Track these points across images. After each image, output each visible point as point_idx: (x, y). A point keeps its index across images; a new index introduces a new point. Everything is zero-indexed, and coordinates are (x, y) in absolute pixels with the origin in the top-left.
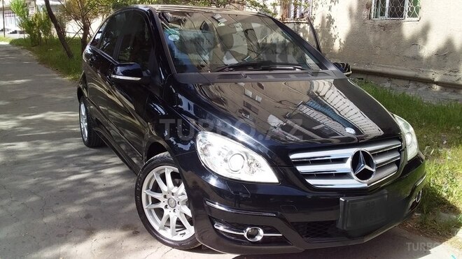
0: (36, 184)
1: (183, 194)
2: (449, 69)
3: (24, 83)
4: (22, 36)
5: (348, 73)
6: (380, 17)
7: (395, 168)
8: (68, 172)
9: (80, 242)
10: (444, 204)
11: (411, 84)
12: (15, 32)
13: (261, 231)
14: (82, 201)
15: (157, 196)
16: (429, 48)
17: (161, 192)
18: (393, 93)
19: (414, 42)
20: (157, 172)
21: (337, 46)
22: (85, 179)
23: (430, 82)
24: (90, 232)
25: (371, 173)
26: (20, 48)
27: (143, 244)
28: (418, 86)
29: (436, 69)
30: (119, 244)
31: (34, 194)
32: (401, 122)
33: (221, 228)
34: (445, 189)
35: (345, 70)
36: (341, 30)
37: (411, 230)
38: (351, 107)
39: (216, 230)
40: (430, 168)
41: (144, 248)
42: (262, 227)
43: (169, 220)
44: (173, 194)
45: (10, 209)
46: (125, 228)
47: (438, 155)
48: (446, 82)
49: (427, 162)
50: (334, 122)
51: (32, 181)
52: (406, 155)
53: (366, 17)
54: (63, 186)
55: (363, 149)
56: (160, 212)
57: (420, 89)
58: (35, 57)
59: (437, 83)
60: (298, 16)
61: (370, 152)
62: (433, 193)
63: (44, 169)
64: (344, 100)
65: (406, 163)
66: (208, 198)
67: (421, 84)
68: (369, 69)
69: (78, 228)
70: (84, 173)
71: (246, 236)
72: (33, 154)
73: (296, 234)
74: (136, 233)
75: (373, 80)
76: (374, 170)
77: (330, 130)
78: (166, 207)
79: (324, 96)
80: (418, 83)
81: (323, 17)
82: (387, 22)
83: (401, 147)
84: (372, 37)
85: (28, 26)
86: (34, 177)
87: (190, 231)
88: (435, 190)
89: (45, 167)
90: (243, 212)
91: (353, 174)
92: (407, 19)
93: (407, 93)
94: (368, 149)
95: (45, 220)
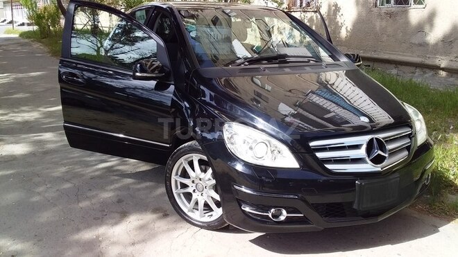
0: (67, 172)
1: (210, 179)
2: (455, 55)
3: (40, 76)
4: (31, 28)
5: (359, 63)
6: (386, 5)
7: (406, 153)
8: (95, 161)
9: (116, 224)
10: (451, 186)
11: (417, 70)
12: (23, 24)
13: (284, 212)
14: (112, 187)
15: (186, 181)
16: (435, 34)
17: (189, 178)
18: (400, 79)
19: (419, 29)
20: (185, 160)
21: (344, 33)
22: (112, 167)
23: (436, 68)
24: (124, 215)
25: (385, 158)
26: (30, 40)
27: (174, 226)
28: (425, 73)
29: (441, 55)
30: (152, 226)
31: (67, 181)
32: (410, 110)
33: (247, 209)
34: (452, 173)
35: (356, 60)
36: (348, 17)
37: (421, 211)
38: (360, 95)
39: (244, 211)
40: (438, 152)
41: (175, 229)
42: (285, 208)
43: (197, 203)
44: (200, 179)
45: (47, 195)
46: (155, 211)
47: (445, 140)
48: (451, 67)
49: (435, 147)
50: (344, 110)
51: (63, 169)
52: (416, 140)
53: (372, 5)
54: (93, 174)
55: (376, 136)
56: (188, 196)
57: (427, 75)
58: (46, 49)
59: (443, 69)
60: (304, 5)
61: (383, 138)
62: (441, 176)
63: (73, 158)
64: (353, 88)
65: (416, 148)
66: (235, 182)
67: (427, 71)
68: (376, 56)
69: (112, 212)
70: (111, 161)
71: (270, 216)
72: (59, 144)
73: (316, 215)
74: (166, 215)
75: (379, 67)
76: (387, 155)
77: (341, 118)
78: (194, 191)
79: (333, 84)
80: (424, 70)
81: (329, 6)
82: (393, 9)
83: (411, 134)
84: (378, 24)
85: (38, 18)
86: (64, 165)
87: (218, 212)
88: (443, 173)
89: (72, 156)
90: (267, 195)
91: (367, 159)
92: (413, 6)
93: (414, 80)
94: (381, 136)
95: (81, 205)
